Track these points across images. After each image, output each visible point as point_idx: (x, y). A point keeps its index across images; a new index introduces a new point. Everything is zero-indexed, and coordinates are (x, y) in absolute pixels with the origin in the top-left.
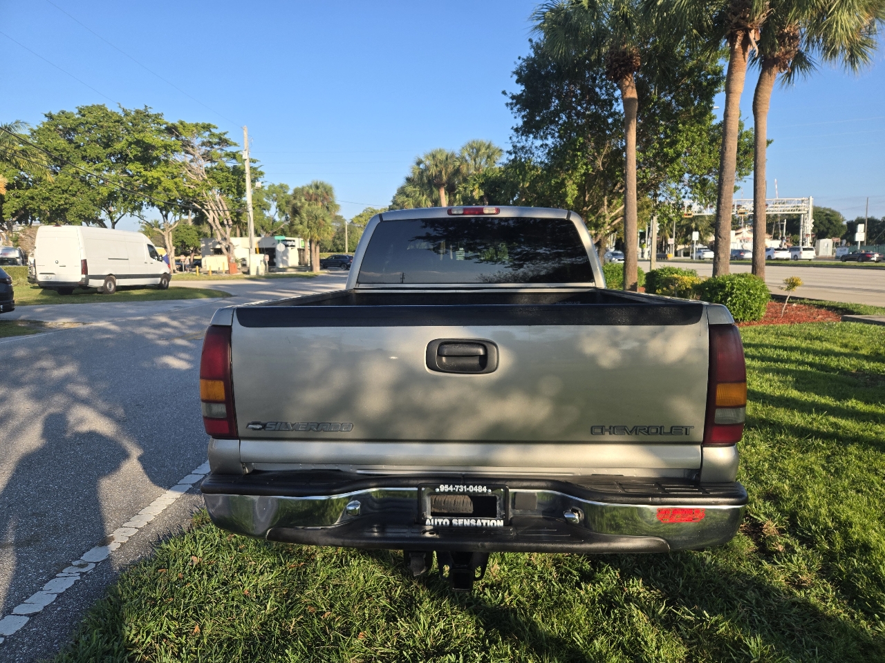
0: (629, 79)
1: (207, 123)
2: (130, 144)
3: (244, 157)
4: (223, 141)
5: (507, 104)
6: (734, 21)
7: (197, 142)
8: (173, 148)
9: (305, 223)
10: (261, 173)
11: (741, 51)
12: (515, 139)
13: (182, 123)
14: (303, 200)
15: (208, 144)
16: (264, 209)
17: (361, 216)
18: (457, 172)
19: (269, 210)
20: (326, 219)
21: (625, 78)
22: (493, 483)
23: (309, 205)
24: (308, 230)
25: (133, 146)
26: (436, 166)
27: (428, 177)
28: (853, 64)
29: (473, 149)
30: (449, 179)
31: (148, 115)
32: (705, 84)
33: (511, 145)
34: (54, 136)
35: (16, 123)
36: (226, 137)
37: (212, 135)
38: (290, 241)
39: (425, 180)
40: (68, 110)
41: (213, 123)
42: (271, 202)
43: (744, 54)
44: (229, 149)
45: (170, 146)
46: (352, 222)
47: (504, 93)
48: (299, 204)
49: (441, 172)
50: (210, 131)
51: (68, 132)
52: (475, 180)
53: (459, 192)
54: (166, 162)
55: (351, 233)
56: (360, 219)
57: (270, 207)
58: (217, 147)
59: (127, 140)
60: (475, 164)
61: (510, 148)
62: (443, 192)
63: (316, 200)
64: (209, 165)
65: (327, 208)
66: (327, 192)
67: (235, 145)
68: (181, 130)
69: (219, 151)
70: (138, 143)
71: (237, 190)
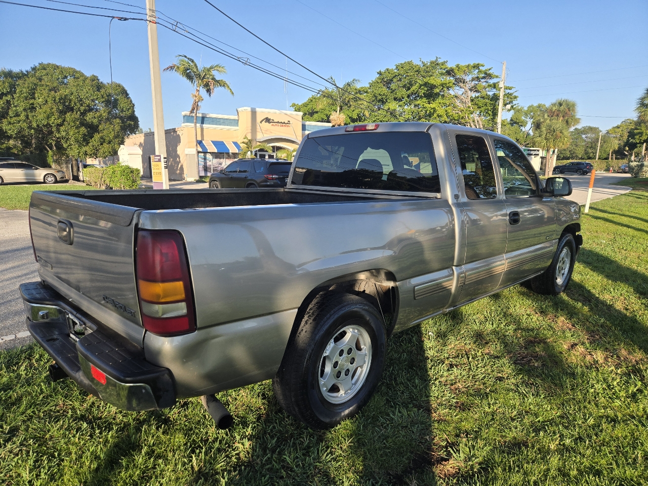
1: (477, 63)
2: (421, 85)
3: (500, 86)
4: (488, 75)
7: (468, 78)
8: (448, 85)
9: (544, 136)
10: (516, 97)
13: (458, 66)
14: (546, 116)
15: (476, 79)
16: (522, 126)
17: (618, 127)
19: (525, 126)
20: (563, 131)
23: (550, 120)
24: (545, 141)
25: (422, 87)
31: (437, 64)
34: (380, 86)
35: (353, 80)
36: (491, 72)
37: (480, 71)
38: (535, 150)
40: (390, 68)
41: (481, 63)
42: (528, 120)
44: (492, 81)
45: (446, 84)
46: (608, 133)
48: (542, 120)
50: (479, 69)
51: (388, 83)
54: (443, 96)
55: (604, 142)
56: (617, 130)
57: (527, 124)
58: (483, 80)
59: (419, 84)
63: (558, 115)
64: (474, 95)
65: (567, 122)
66: (569, 109)
67: (497, 77)
68: (456, 71)
69: (484, 84)
70: (426, 84)
71: (492, 112)
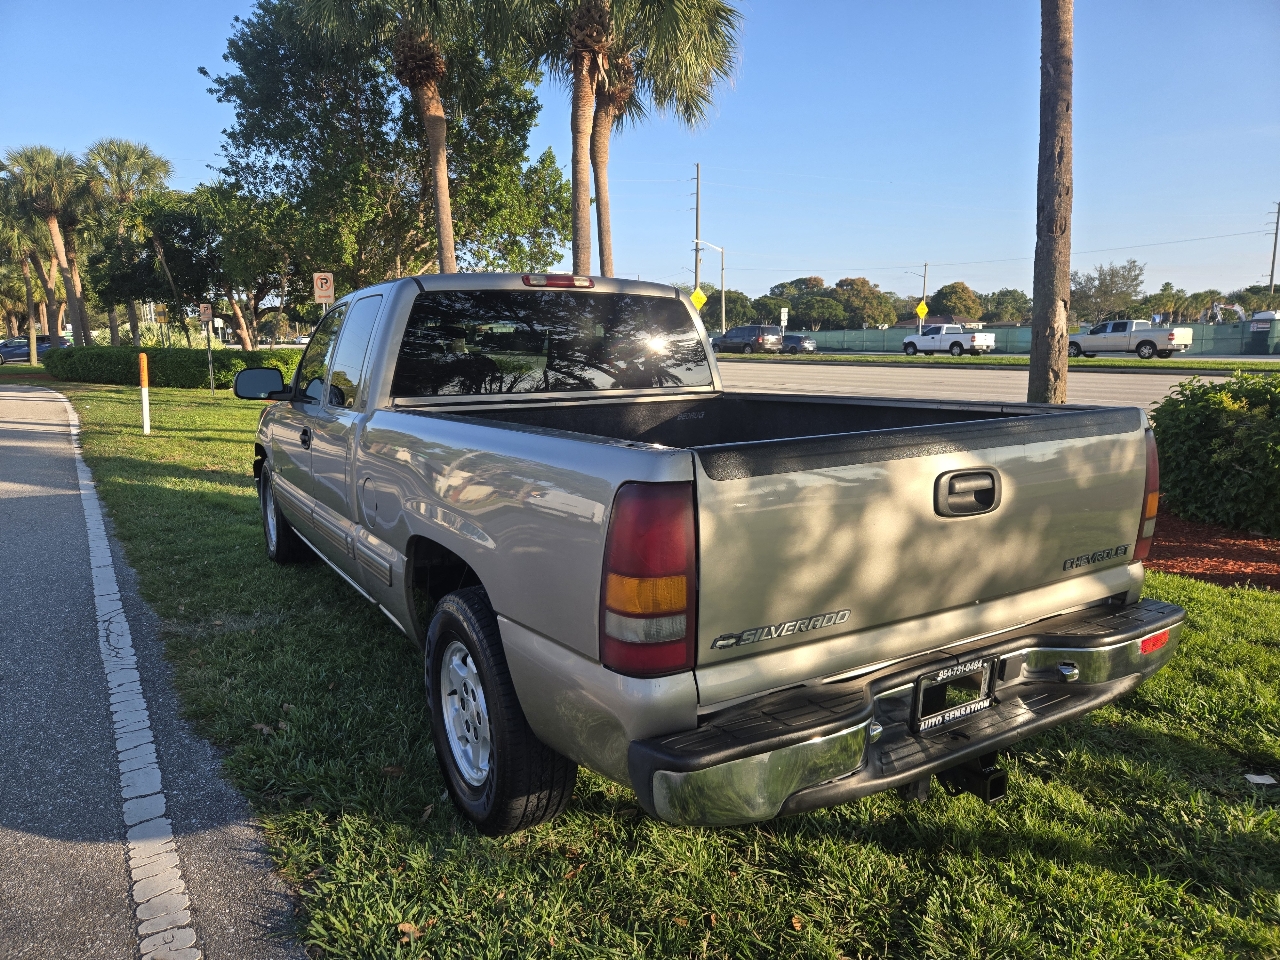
0: (432, 89)
5: (211, 91)
6: (578, 38)
11: (588, 80)
12: (232, 150)
18: (84, 191)
21: (427, 86)
22: (985, 653)
26: (38, 177)
27: (20, 195)
28: (689, 120)
29: (111, 154)
30: (68, 203)
32: (515, 112)
33: (226, 159)
39: (14, 202)
43: (591, 84)
47: (203, 71)
49: (49, 189)
52: (134, 210)
53: (88, 228)
60: (120, 180)
61: (226, 164)
62: (54, 226)
